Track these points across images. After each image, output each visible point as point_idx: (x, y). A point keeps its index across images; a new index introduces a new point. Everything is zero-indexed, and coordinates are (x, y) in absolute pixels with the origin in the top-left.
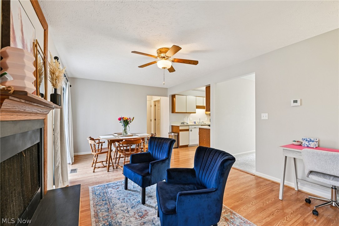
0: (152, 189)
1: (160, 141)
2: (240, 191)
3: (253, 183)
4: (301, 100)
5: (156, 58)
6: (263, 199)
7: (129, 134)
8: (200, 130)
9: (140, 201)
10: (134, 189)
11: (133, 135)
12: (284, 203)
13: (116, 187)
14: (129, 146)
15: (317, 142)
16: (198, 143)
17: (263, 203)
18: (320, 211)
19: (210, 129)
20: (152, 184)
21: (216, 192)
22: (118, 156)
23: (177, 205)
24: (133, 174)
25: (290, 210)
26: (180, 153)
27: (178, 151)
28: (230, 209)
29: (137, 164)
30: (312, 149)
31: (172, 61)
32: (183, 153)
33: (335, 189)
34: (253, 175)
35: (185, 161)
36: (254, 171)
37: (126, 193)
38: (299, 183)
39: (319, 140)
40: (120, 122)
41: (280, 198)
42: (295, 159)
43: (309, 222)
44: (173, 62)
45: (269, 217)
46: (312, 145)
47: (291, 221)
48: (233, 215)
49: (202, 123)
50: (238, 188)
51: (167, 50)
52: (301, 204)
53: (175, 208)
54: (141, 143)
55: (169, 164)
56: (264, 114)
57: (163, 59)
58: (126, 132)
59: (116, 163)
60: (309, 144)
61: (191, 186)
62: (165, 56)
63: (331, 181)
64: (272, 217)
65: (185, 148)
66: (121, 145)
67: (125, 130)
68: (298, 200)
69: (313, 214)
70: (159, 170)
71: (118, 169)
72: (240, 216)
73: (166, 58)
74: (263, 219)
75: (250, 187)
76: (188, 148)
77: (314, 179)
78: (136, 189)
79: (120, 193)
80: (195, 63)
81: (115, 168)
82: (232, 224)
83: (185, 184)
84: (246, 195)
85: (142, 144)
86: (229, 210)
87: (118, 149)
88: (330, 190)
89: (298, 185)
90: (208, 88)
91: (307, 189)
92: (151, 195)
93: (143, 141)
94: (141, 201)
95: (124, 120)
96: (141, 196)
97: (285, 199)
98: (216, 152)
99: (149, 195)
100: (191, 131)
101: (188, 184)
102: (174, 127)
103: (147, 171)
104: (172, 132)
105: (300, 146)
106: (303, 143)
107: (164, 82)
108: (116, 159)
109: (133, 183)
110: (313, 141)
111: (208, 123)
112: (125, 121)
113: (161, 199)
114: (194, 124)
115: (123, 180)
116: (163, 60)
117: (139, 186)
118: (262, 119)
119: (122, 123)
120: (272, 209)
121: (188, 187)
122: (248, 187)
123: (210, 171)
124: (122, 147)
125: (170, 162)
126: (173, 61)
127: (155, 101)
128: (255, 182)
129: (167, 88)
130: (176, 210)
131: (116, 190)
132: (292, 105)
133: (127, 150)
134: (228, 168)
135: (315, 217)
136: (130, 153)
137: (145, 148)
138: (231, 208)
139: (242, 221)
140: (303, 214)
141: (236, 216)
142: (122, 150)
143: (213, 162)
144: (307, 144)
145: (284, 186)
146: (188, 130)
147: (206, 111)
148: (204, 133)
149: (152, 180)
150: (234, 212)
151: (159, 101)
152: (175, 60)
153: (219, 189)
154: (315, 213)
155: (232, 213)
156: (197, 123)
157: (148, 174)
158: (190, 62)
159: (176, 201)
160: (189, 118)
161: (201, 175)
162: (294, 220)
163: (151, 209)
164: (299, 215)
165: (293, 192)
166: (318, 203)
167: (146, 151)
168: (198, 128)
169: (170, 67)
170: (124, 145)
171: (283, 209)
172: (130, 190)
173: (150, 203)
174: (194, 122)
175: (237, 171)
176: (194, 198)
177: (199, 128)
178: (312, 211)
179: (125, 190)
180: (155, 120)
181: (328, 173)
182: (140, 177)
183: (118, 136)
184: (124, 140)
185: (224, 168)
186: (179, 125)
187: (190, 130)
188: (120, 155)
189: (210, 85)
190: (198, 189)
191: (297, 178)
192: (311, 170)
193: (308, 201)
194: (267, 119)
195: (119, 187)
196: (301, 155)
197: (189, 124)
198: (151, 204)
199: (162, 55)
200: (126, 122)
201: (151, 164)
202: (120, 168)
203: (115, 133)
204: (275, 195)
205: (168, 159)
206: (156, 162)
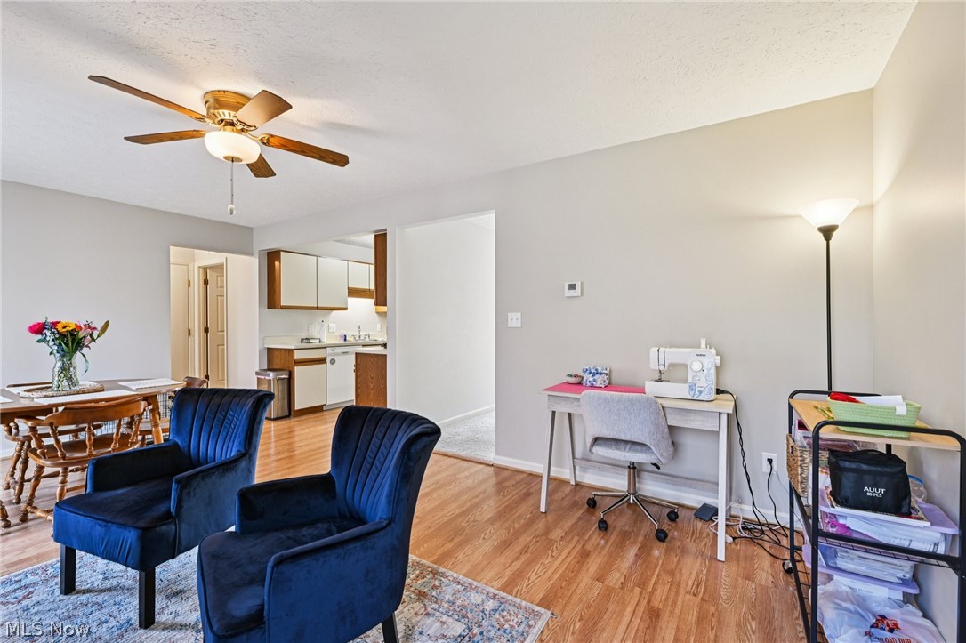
0: (183, 567)
1: (216, 400)
2: (458, 511)
3: (490, 485)
4: (582, 284)
5: (202, 119)
6: (507, 521)
7: (85, 383)
8: (359, 360)
9: (133, 621)
10: (108, 584)
11: (106, 386)
12: (550, 517)
13: (20, 594)
14: (83, 429)
15: (606, 374)
16: (354, 398)
17: (508, 529)
18: (610, 520)
19: (386, 355)
20: (182, 549)
21: (388, 528)
22: (30, 473)
23: (266, 598)
24: (98, 528)
25: (560, 531)
26: (296, 433)
27: (289, 428)
28: (431, 565)
29: (120, 491)
30: (597, 391)
31: (262, 139)
32: (307, 431)
33: (634, 468)
34: (489, 465)
35: (311, 456)
36: (491, 456)
37: (70, 606)
38: (577, 468)
39: (610, 371)
40: (39, 341)
41: (543, 509)
42: (570, 414)
43: (592, 549)
44: (264, 144)
45: (518, 558)
46: (599, 381)
47: (559, 555)
48: (439, 578)
49: (367, 338)
50: (454, 506)
51: (241, 100)
52: (579, 513)
53: (259, 607)
54: (140, 415)
55: (249, 471)
56: (513, 314)
57: (229, 128)
58: (70, 379)
59: (19, 501)
60: (594, 380)
61: (323, 526)
62: (235, 120)
63: (627, 454)
64: (524, 558)
65: (312, 416)
66: (41, 430)
67: (64, 369)
68: (575, 504)
69: (600, 528)
70: (210, 497)
71: (30, 523)
72: (455, 575)
73: (240, 127)
74: (507, 568)
75: (481, 496)
76: (324, 413)
77: (601, 454)
78: (115, 582)
79: (36, 613)
80: (341, 160)
81: (13, 520)
82: (436, 602)
83: (303, 525)
84: (472, 519)
85: (147, 416)
86: (429, 567)
87: (29, 446)
88: (626, 472)
89: (577, 473)
90: (381, 239)
91: (591, 478)
92: (181, 587)
93: (151, 407)
94: (135, 619)
95: (61, 330)
96: (136, 602)
97: (552, 508)
98: (393, 418)
99: (174, 588)
100: (333, 362)
101: (312, 523)
102: (276, 353)
103: (162, 508)
104: (269, 370)
105: (579, 387)
106: (585, 379)
107: (230, 206)
108: (21, 487)
109: (101, 563)
110: (601, 374)
111: (382, 338)
112: (62, 336)
113: (210, 590)
114: (343, 342)
115: (55, 560)
116: (228, 134)
117: (129, 569)
118: (509, 325)
119: (51, 343)
120: (525, 539)
121: (310, 530)
122: (477, 496)
123: (376, 472)
124: (47, 435)
125: (254, 465)
126: (266, 142)
127: (205, 268)
128: (493, 480)
129: (251, 229)
130: (265, 613)
131: (20, 606)
132: (566, 295)
133: (79, 446)
134: (420, 458)
135: (602, 534)
136: (90, 455)
137: (160, 428)
138: (434, 562)
139: (459, 587)
140: (581, 535)
141: (447, 577)
142: (51, 447)
143: (386, 448)
144: (591, 379)
145: (550, 479)
146: (322, 361)
147: (377, 304)
148: (371, 368)
149: (183, 536)
150: (442, 570)
151: (222, 269)
152: (271, 139)
153: (396, 519)
154: (603, 526)
155: (435, 573)
156: (352, 339)
157: (167, 517)
158: (323, 154)
159: (264, 586)
160: (326, 324)
161: (352, 490)
162: (566, 551)
163: (178, 636)
164: (576, 538)
165: (567, 489)
166: (608, 503)
167: (165, 440)
168: (352, 354)
169: (254, 159)
170: (61, 428)
171: (548, 531)
172: (84, 592)
173: (177, 615)
174: (341, 336)
175: (455, 460)
176: (324, 562)
177: (356, 354)
178: (597, 525)
179: (62, 597)
180: (206, 330)
181: (623, 438)
182: (130, 537)
183: (28, 394)
184: (61, 409)
185: (409, 459)
186: (293, 347)
187: (328, 360)
188: (40, 468)
189: (386, 230)
190: (338, 532)
191: (573, 457)
192: (597, 436)
193: (592, 504)
194: (519, 325)
195: (31, 593)
196: (579, 406)
197: (327, 340)
198: (178, 619)
199: (226, 114)
200: (71, 341)
201: (178, 482)
202: (40, 518)
203: (15, 386)
204: (533, 505)
205: (247, 456)
206: (196, 474)
